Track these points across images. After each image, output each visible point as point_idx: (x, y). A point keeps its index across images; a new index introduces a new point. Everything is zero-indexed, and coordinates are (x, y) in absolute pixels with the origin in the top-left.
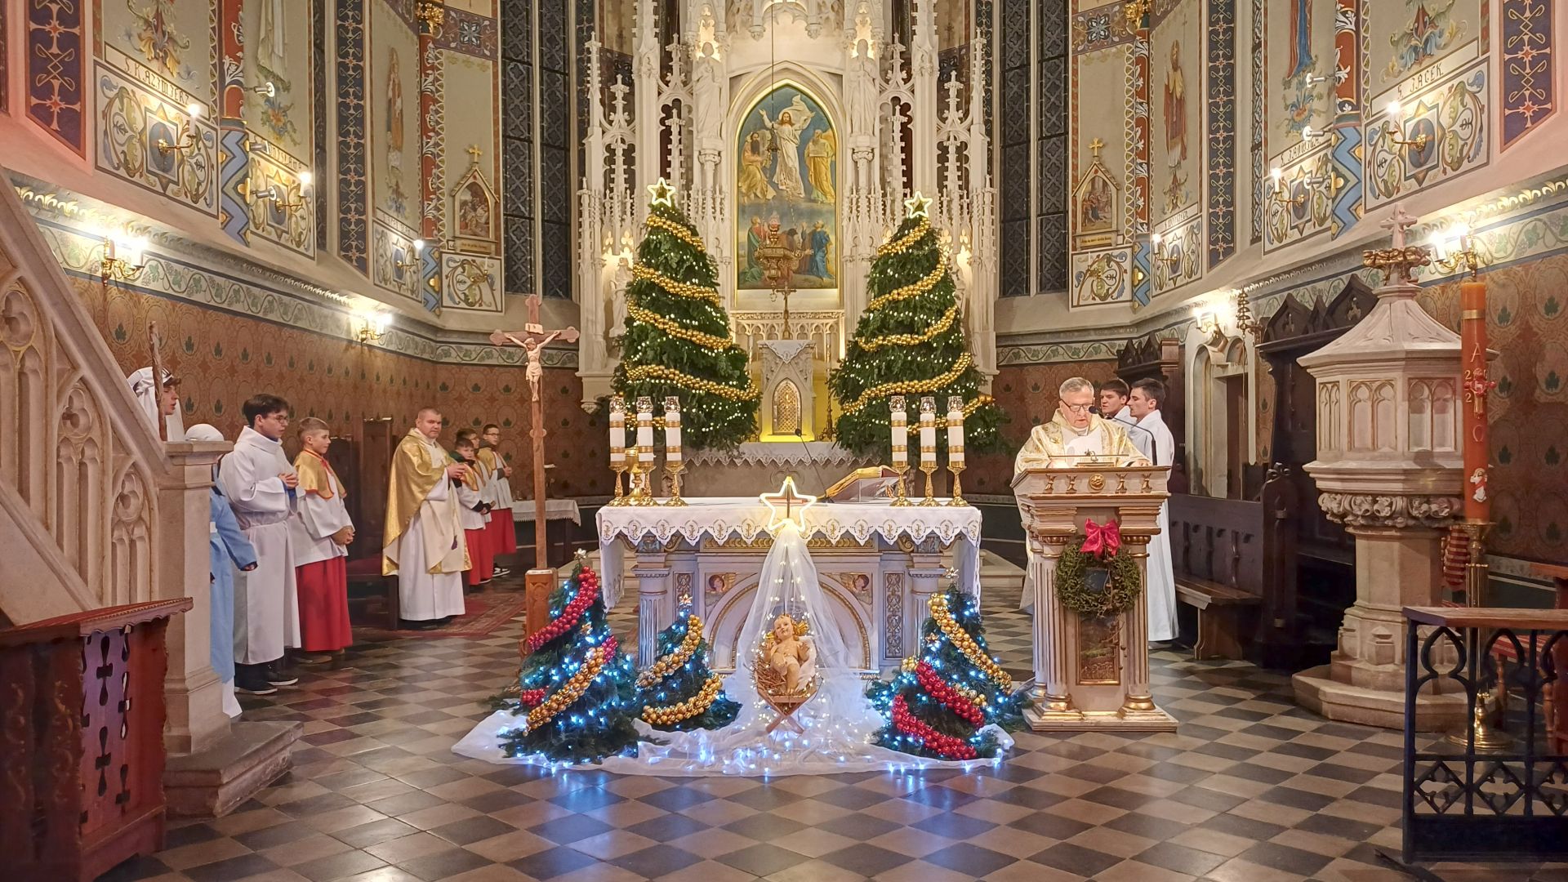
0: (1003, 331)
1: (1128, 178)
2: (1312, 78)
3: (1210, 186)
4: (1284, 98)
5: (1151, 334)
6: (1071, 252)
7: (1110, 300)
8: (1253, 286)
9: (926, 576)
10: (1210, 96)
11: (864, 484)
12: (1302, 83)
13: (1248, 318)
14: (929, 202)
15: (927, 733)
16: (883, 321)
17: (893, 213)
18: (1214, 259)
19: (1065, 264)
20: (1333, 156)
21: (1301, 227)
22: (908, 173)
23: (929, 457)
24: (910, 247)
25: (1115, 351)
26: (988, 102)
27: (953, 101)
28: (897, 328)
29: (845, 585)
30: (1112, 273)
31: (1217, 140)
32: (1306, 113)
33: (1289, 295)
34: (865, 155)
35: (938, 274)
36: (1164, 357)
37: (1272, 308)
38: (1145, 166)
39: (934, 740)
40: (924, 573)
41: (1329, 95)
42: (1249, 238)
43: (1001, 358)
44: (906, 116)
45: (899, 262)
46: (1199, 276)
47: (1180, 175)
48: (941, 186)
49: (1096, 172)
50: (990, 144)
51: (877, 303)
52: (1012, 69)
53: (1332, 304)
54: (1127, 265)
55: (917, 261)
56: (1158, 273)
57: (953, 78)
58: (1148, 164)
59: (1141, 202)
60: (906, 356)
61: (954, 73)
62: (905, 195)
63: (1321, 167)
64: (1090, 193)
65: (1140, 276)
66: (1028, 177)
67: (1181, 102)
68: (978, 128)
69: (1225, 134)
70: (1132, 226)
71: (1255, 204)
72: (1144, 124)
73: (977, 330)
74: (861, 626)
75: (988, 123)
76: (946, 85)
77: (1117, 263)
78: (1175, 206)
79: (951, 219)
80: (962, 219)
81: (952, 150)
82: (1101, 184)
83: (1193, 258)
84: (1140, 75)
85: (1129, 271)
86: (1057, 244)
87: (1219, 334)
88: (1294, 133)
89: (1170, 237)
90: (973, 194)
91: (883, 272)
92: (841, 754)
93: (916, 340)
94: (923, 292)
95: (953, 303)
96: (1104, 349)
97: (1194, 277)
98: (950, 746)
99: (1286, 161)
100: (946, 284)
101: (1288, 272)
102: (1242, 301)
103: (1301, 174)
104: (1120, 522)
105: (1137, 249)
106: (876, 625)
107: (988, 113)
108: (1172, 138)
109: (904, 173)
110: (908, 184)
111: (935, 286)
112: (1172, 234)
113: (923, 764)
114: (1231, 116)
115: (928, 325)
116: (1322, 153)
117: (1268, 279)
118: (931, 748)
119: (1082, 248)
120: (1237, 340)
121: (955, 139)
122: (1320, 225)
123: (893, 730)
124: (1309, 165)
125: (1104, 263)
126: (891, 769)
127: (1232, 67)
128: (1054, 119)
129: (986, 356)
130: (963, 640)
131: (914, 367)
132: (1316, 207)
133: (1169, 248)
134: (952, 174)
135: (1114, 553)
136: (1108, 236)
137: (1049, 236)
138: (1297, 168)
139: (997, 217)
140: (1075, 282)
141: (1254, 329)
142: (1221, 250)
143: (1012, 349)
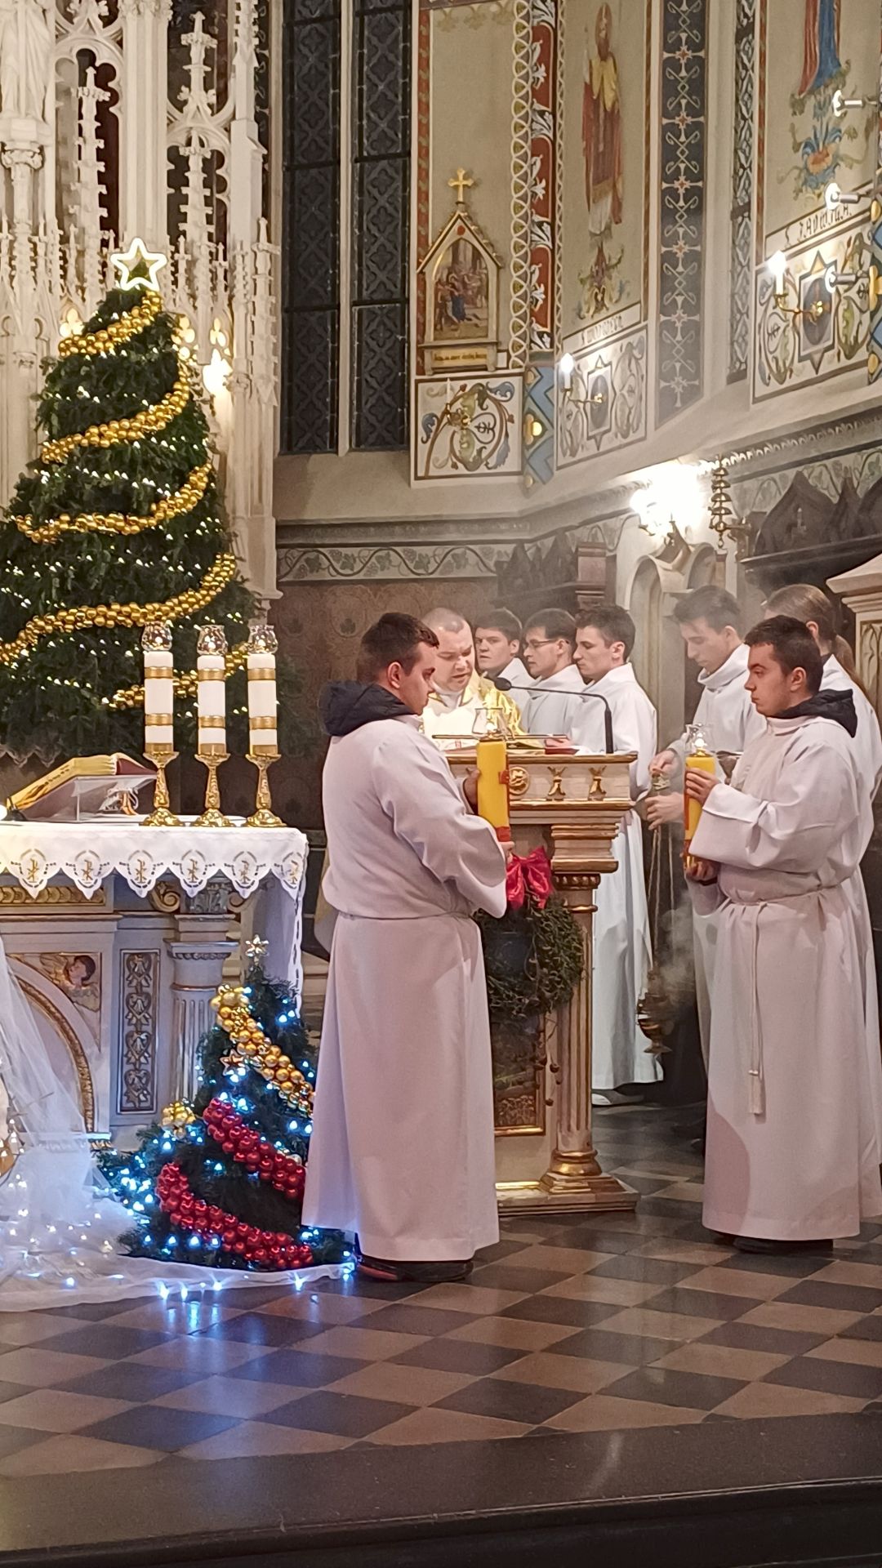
0: (290, 517)
1: (518, 247)
2: (842, 101)
3: (662, 275)
4: (793, 130)
5: (558, 534)
6: (414, 377)
7: (483, 469)
8: (737, 458)
9: (202, 957)
10: (665, 113)
11: (80, 789)
12: (823, 107)
13: (728, 512)
14: (159, 262)
15: (226, 1228)
16: (69, 485)
17: (80, 276)
18: (668, 406)
19: (404, 400)
20: (874, 239)
21: (817, 357)
22: (110, 200)
23: (212, 737)
24: (124, 346)
25: (491, 564)
26: (261, 79)
27: (197, 70)
28: (97, 500)
29: (47, 974)
30: (488, 420)
31: (673, 193)
32: (829, 160)
33: (799, 474)
34: (26, 157)
35: (175, 403)
36: (581, 578)
37: (768, 496)
38: (547, 228)
39: (239, 1238)
40: (197, 950)
41: (867, 132)
42: (724, 373)
43: (285, 569)
44: (106, 88)
45: (101, 373)
46: (640, 433)
47: (611, 252)
48: (175, 234)
49: (461, 231)
50: (266, 159)
51: (56, 451)
52: (306, 22)
53: (869, 494)
54: (513, 407)
55: (137, 374)
56: (569, 425)
57: (198, 25)
58: (552, 225)
59: (539, 294)
60: (115, 556)
61: (199, 18)
62: (105, 243)
63: (852, 254)
64: (451, 270)
65: (537, 429)
66: (336, 229)
67: (613, 117)
68: (245, 129)
69: (688, 184)
70: (523, 337)
71: (737, 314)
72: (545, 150)
73: (240, 512)
74: (78, 1053)
75: (262, 119)
76: (185, 39)
77: (498, 403)
78: (600, 305)
79: (193, 296)
80: (215, 298)
81: (195, 164)
82: (469, 254)
83: (631, 401)
84: (540, 61)
85: (517, 419)
86: (388, 361)
87: (675, 540)
88: (808, 193)
89: (590, 361)
90: (235, 252)
91: (69, 390)
92: (65, 1276)
93: (134, 526)
94: (148, 435)
95: (202, 459)
96: (472, 558)
97: (632, 437)
98: (267, 1248)
99: (793, 241)
100: (192, 421)
101: (796, 436)
102: (719, 481)
103: (818, 266)
104: (551, 852)
105: (531, 379)
106: (106, 1050)
107: (262, 101)
108: (597, 181)
109: (104, 201)
110: (110, 223)
111: (170, 425)
112: (595, 356)
113: (220, 1281)
114: (698, 152)
115: (158, 499)
116: (853, 233)
117: (761, 446)
118: (233, 1254)
119: (436, 371)
120: (706, 550)
121: (202, 145)
122: (848, 357)
123: (161, 1224)
124: (831, 250)
125: (473, 401)
126: (164, 1293)
127: (702, 63)
128: (383, 125)
129: (258, 566)
130: (277, 1067)
131: (129, 579)
132: (842, 324)
133: (589, 380)
134: (196, 211)
135: (542, 905)
136: (480, 351)
137: (373, 344)
138: (811, 254)
139: (276, 300)
140: (422, 434)
141: (737, 532)
142: (679, 390)
143: (305, 553)
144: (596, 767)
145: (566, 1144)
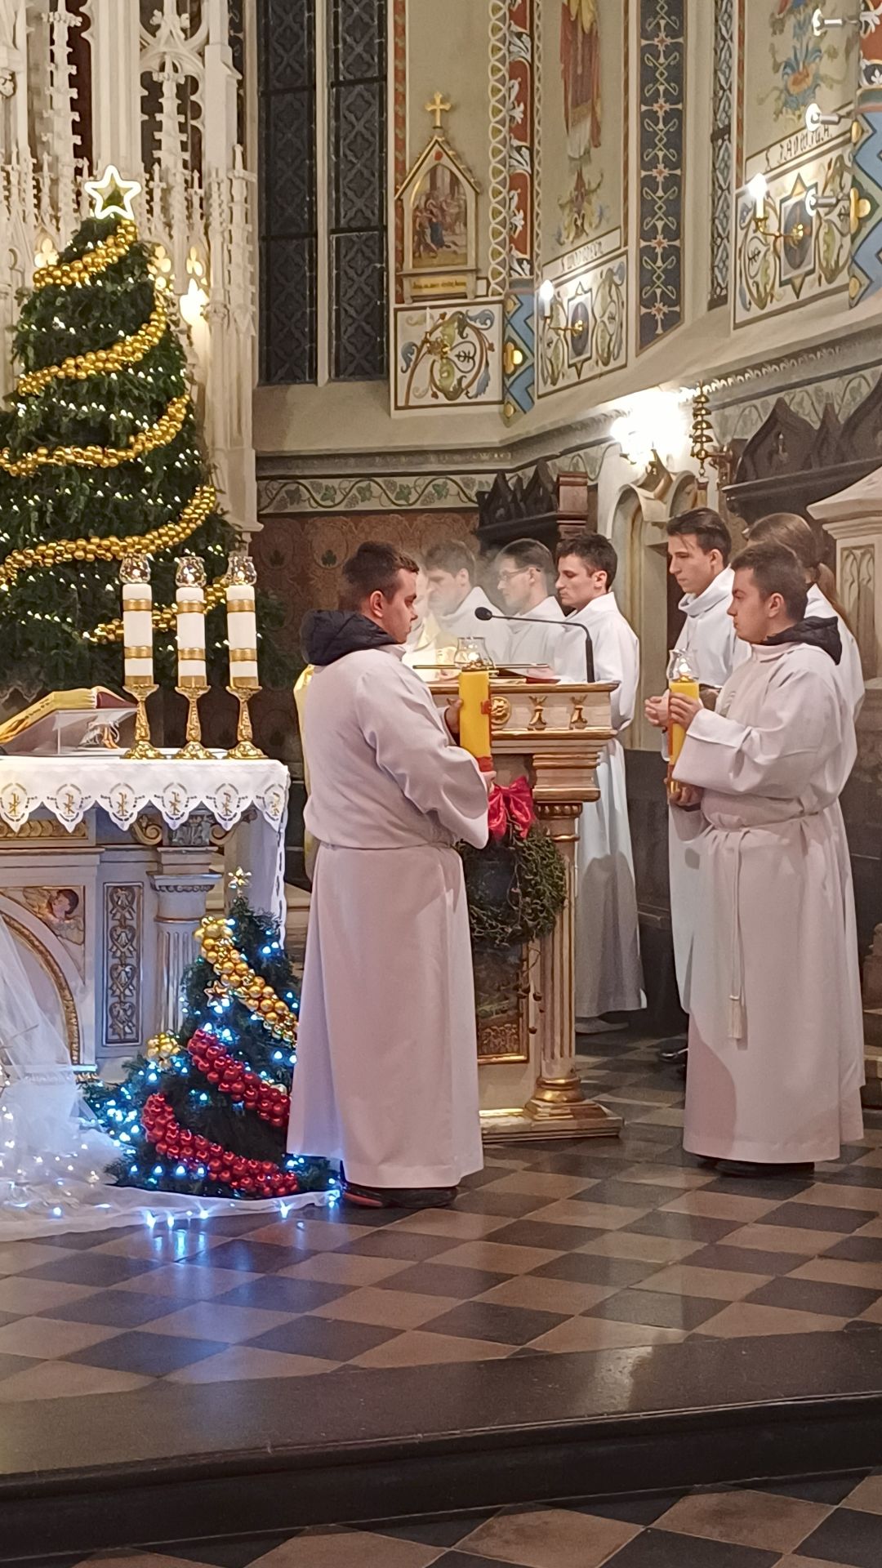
0: (268, 449)
1: (497, 172)
2: (822, 20)
3: (643, 201)
4: (773, 50)
5: (540, 463)
6: (393, 305)
7: (463, 399)
8: (718, 384)
9: (186, 889)
10: (643, 34)
11: (62, 723)
12: (804, 26)
13: (709, 440)
14: (133, 190)
15: (212, 1157)
16: (46, 417)
17: (54, 205)
18: (648, 332)
19: (383, 328)
20: (855, 161)
21: (797, 282)
22: (83, 128)
23: (192, 670)
24: (100, 276)
25: (472, 494)
28: (75, 433)
29: (30, 908)
30: (469, 348)
31: (652, 116)
32: (810, 80)
33: (781, 400)
35: (151, 335)
36: (563, 507)
37: (749, 423)
38: (525, 152)
39: (225, 1167)
40: (181, 882)
41: (848, 53)
42: (705, 298)
43: (265, 501)
44: (77, 13)
45: (77, 304)
46: (621, 361)
47: (590, 176)
48: (150, 162)
49: (438, 156)
50: (241, 84)
51: (32, 383)
53: (850, 420)
54: (493, 335)
55: (113, 304)
56: (550, 353)
58: (531, 149)
59: (519, 220)
60: (94, 489)
62: (78, 171)
63: (833, 177)
64: (429, 196)
65: (518, 358)
66: (312, 156)
67: (591, 39)
68: (219, 53)
69: (667, 107)
70: (502, 264)
71: (718, 238)
72: (523, 72)
73: (220, 444)
74: (62, 986)
75: (236, 43)
77: (477, 331)
78: (580, 231)
79: (169, 225)
80: (191, 227)
81: (169, 90)
82: (447, 179)
83: (611, 328)
85: (497, 347)
86: (367, 290)
87: (657, 468)
88: (788, 114)
89: (570, 289)
90: (211, 179)
91: (44, 322)
93: (112, 458)
94: (125, 366)
95: (180, 390)
96: (453, 489)
97: (613, 364)
98: (253, 1176)
99: (774, 164)
100: (169, 352)
101: (777, 361)
102: (700, 408)
103: (799, 188)
104: (533, 782)
105: (511, 307)
106: (91, 983)
107: (235, 25)
108: (576, 104)
109: (76, 128)
110: (83, 150)
111: (147, 356)
112: (574, 283)
113: (206, 1209)
114: (677, 75)
115: (136, 431)
116: (834, 155)
117: (742, 372)
118: (219, 1181)
119: (415, 299)
120: (688, 479)
121: (176, 70)
122: (830, 281)
123: (147, 1155)
124: (811, 173)
125: (453, 330)
126: (151, 1222)
128: (359, 49)
129: (238, 497)
130: (261, 999)
131: (108, 512)
132: (823, 248)
133: (569, 308)
134: (170, 138)
135: (523, 835)
136: (460, 278)
137: (352, 273)
138: (791, 177)
139: (253, 228)
140: (402, 363)
141: (719, 460)
142: (659, 317)
143: (285, 484)
144: (577, 696)
145: (550, 1071)
